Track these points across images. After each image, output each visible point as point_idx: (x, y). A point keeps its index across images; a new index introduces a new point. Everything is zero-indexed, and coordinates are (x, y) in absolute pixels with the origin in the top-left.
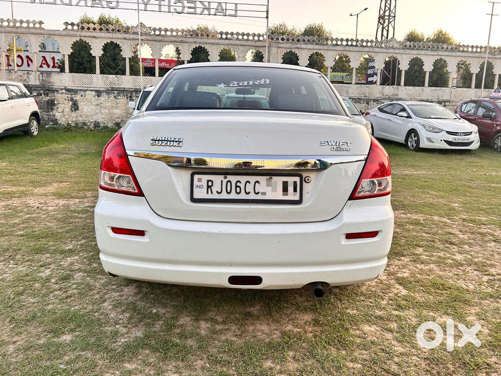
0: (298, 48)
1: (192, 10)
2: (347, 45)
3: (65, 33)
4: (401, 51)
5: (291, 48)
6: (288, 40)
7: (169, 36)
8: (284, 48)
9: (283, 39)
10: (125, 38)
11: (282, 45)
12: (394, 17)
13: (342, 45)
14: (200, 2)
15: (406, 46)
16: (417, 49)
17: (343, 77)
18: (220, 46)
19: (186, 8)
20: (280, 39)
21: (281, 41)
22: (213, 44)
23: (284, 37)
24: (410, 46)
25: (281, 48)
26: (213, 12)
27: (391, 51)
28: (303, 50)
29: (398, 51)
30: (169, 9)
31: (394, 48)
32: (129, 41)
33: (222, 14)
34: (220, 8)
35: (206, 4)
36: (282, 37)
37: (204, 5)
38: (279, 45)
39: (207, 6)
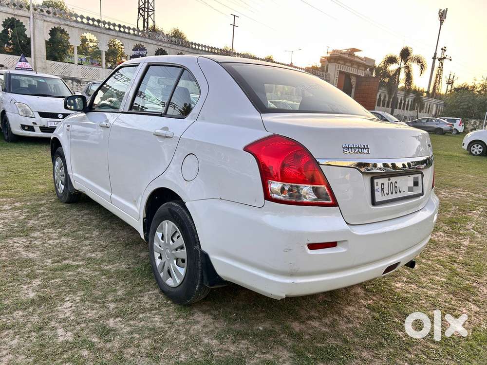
0: (67, 25)
2: (120, 31)
4: (169, 45)
5: (59, 24)
6: (55, 14)
8: (51, 22)
9: (48, 12)
11: (48, 19)
12: (154, 11)
13: (115, 30)
15: (172, 41)
16: (181, 46)
17: (81, 60)
20: (45, 12)
21: (47, 14)
23: (50, 9)
24: (175, 42)
25: (47, 21)
27: (160, 43)
28: (73, 29)
29: (166, 45)
31: (162, 42)
36: (47, 9)
38: (45, 18)
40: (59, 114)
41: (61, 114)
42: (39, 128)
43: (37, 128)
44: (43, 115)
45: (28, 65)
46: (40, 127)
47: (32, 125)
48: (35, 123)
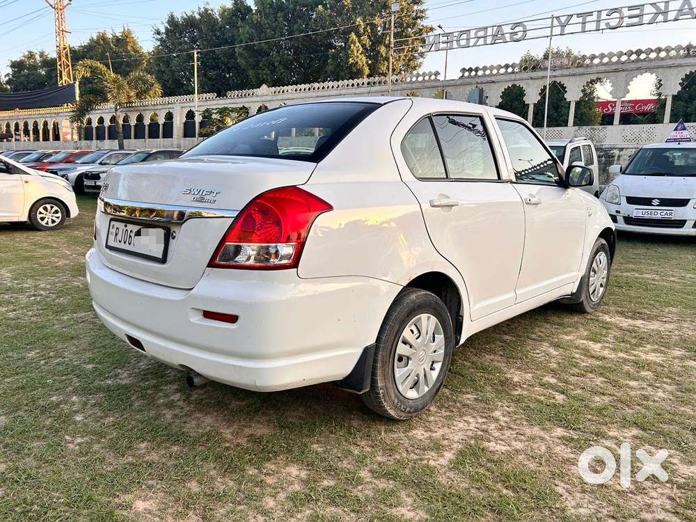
1: (636, 20)
3: (461, 81)
7: (597, 65)
10: (531, 78)
14: (651, 4)
18: (684, 68)
19: (626, 19)
22: (670, 67)
26: (671, 16)
30: (598, 25)
32: (537, 81)
33: (689, 16)
34: (686, 7)
35: (662, 6)
37: (657, 8)
39: (663, 8)
40: (654, 199)
41: (658, 199)
42: (622, 218)
43: (620, 219)
44: (631, 200)
45: (685, 134)
46: (624, 217)
47: (615, 214)
48: (618, 212)
